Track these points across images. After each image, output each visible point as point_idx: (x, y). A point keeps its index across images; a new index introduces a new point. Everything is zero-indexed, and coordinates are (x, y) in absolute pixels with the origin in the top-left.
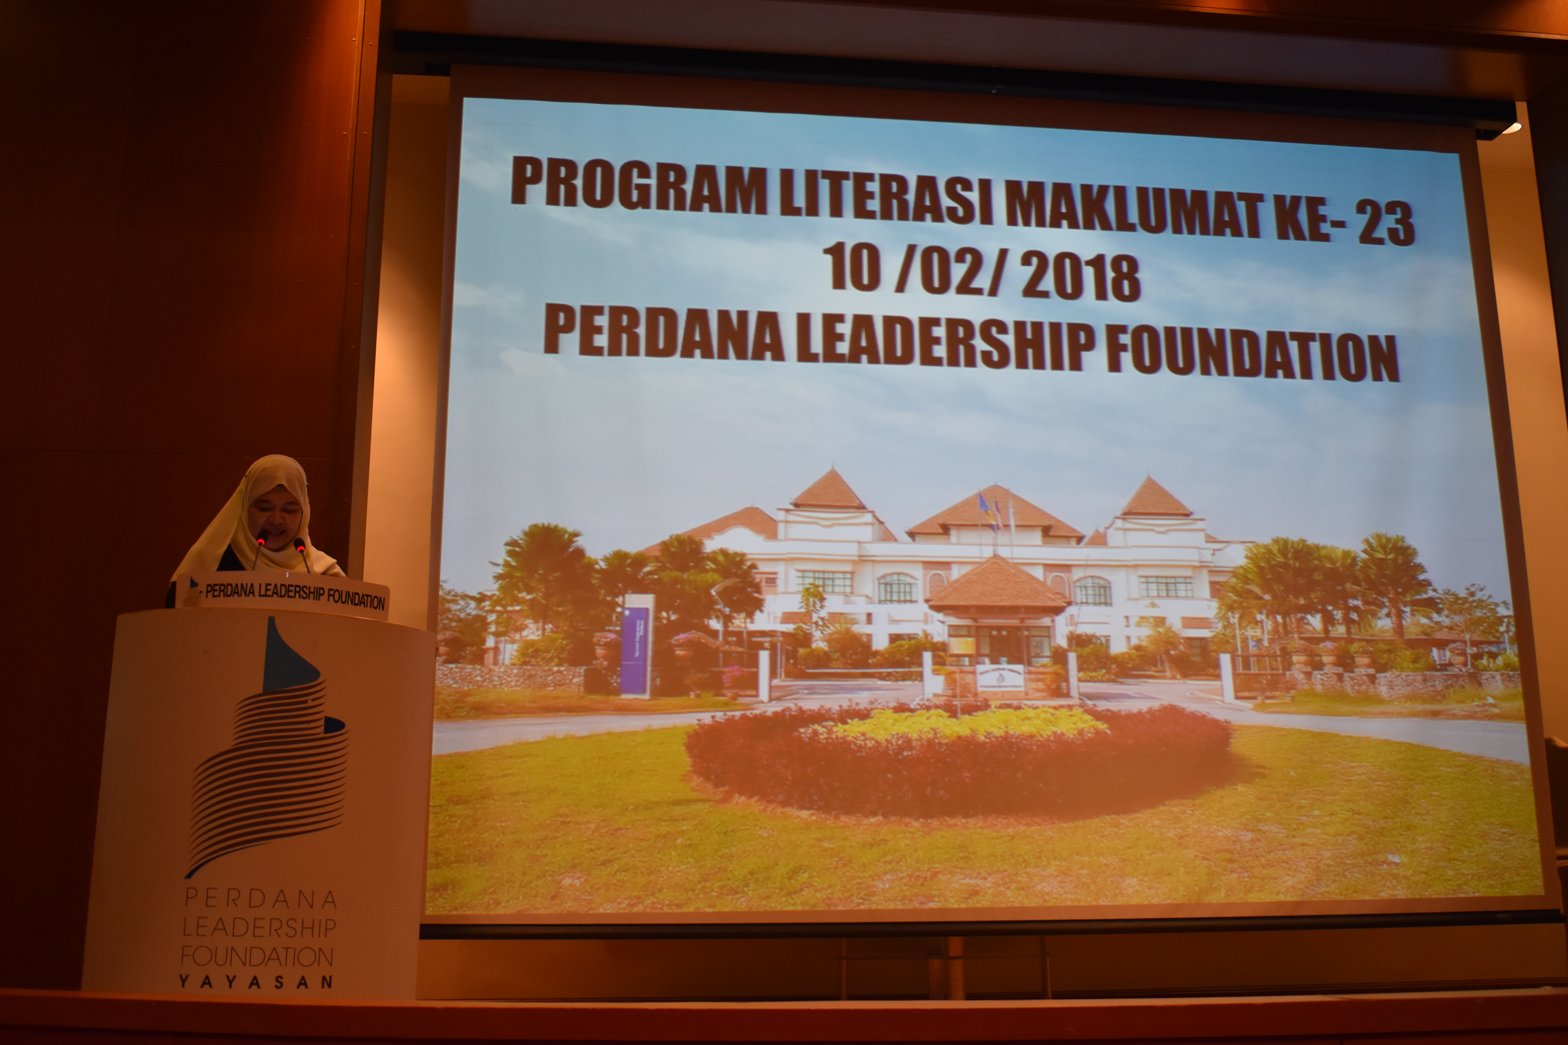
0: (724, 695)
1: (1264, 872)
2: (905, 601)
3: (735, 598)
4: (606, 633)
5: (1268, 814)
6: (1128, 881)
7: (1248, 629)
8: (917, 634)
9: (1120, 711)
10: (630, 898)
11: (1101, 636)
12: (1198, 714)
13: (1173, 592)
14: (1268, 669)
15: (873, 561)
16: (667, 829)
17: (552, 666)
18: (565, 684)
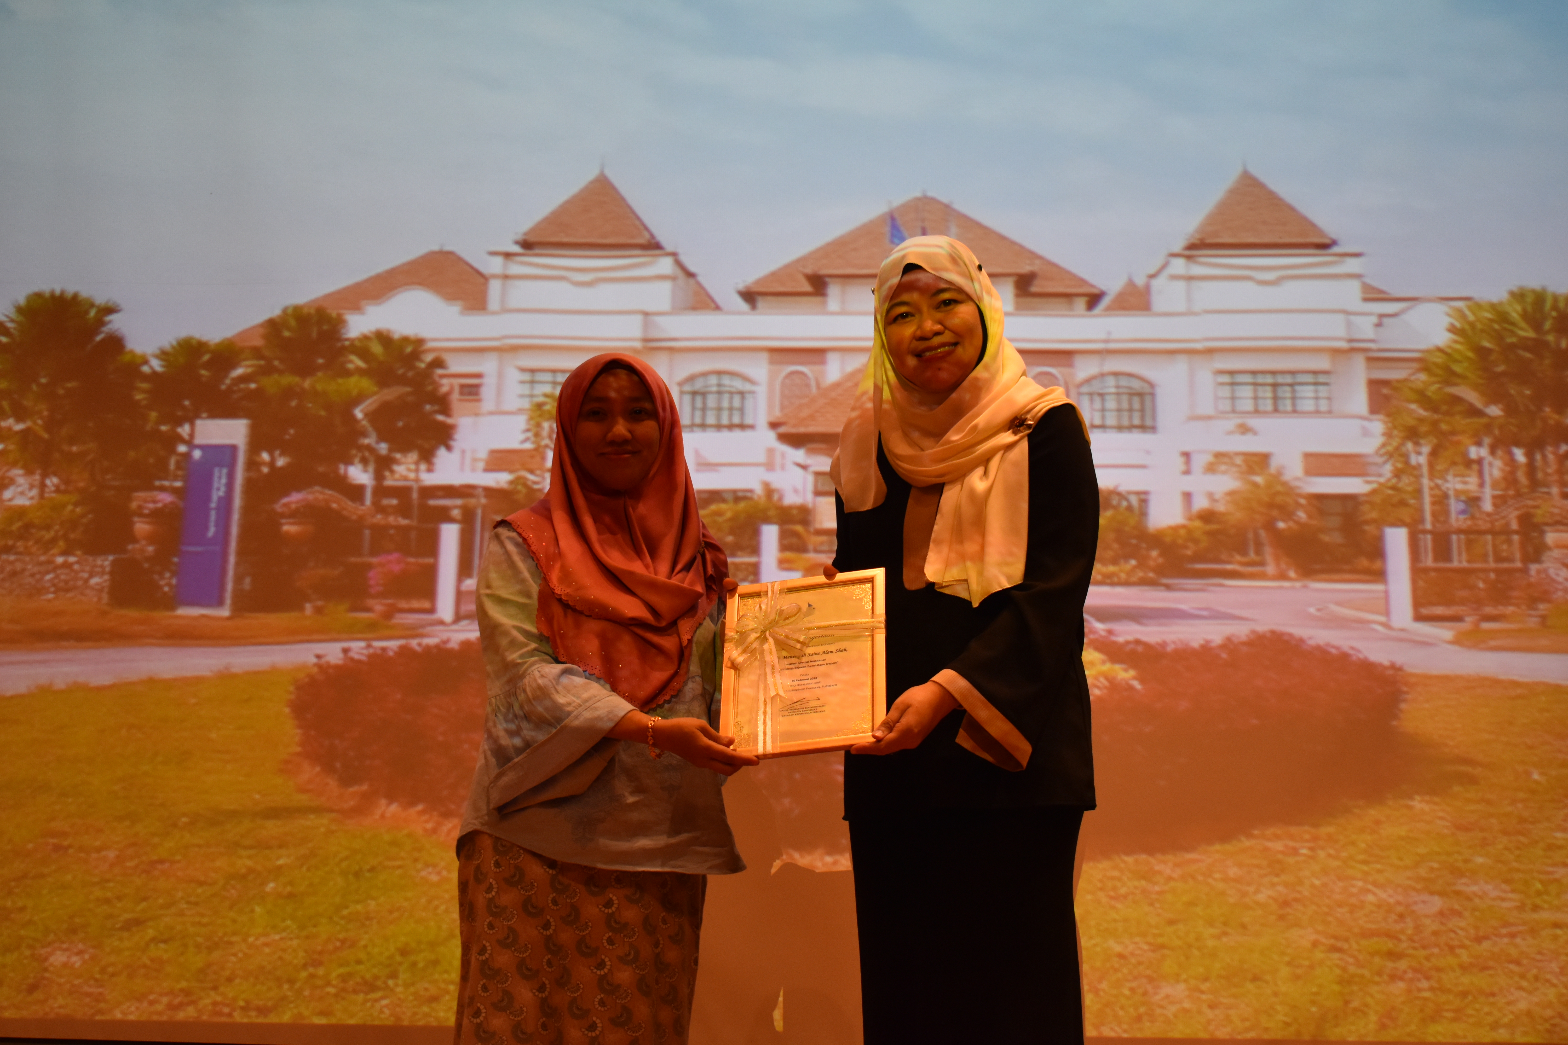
0: (369, 610)
1: (1466, 980)
2: (731, 427)
3: (400, 424)
4: (155, 493)
5: (1480, 860)
6: (1167, 989)
7: (1450, 478)
8: (751, 491)
9: (1164, 644)
10: (171, 993)
11: (1129, 493)
12: (1333, 651)
13: (1288, 402)
14: (1491, 558)
15: (671, 350)
16: (249, 863)
17: (54, 555)
18: (75, 588)
